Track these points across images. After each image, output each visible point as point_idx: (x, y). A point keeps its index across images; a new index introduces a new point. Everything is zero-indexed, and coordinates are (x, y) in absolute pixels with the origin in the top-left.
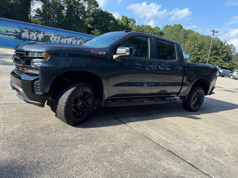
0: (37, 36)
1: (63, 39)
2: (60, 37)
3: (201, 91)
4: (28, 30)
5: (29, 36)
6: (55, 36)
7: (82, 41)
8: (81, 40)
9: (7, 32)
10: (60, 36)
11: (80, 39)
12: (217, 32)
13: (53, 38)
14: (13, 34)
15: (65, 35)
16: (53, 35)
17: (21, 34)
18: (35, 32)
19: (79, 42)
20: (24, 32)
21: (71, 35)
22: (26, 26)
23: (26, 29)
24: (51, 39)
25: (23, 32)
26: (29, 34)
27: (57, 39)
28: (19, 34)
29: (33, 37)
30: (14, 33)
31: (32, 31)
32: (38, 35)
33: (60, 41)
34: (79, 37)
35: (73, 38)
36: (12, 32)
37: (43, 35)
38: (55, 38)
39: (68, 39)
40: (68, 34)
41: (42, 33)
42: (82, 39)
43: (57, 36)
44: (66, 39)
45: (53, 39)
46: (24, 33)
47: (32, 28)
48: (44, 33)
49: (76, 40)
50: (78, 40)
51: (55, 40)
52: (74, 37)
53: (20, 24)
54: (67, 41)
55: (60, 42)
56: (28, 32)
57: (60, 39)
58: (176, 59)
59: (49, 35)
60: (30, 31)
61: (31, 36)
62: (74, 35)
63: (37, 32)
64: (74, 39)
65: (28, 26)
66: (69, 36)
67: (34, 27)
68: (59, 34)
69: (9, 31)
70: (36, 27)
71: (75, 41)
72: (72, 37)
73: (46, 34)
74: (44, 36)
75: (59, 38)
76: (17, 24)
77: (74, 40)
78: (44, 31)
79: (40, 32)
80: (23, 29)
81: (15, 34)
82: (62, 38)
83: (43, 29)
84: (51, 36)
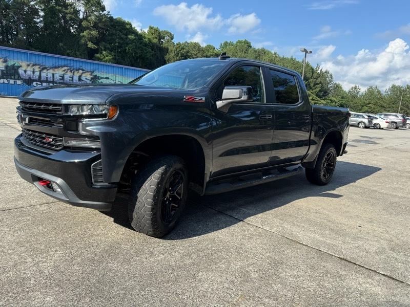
1: (45, 71)
2: (39, 68)
3: (332, 150)
6: (28, 65)
7: (83, 73)
8: (81, 72)
10: (38, 66)
11: (78, 70)
12: (311, 52)
13: (24, 69)
15: (48, 63)
16: (24, 64)
19: (77, 75)
21: (63, 63)
24: (21, 71)
27: (34, 72)
33: (40, 74)
34: (77, 65)
35: (66, 68)
37: (4, 64)
38: (30, 69)
39: (56, 70)
40: (54, 62)
41: (1, 60)
42: (83, 70)
43: (33, 65)
44: (51, 71)
45: (25, 71)
48: (5, 61)
49: (71, 71)
50: (76, 72)
51: (29, 73)
52: (68, 66)
54: (53, 75)
55: (40, 76)
57: (40, 71)
58: (300, 101)
59: (16, 65)
62: (66, 63)
64: (68, 70)
66: (57, 64)
68: (37, 62)
71: (70, 74)
72: (62, 67)
73: (10, 63)
74: (7, 67)
75: (37, 69)
77: (67, 72)
78: (4, 56)
82: (43, 69)
83: (4, 52)
84: (21, 66)
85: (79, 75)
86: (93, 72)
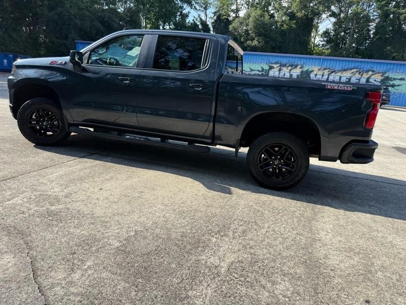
0: (291, 73)
1: (333, 74)
2: (329, 71)
4: (278, 65)
5: (279, 73)
6: (319, 70)
7: (373, 74)
8: (370, 73)
9: (252, 70)
10: (328, 70)
11: (367, 72)
13: (315, 73)
14: (258, 73)
15: (338, 66)
16: (316, 69)
17: (268, 72)
18: (288, 66)
19: (365, 76)
20: (274, 68)
21: (353, 65)
22: (276, 60)
23: (276, 63)
24: (312, 75)
25: (271, 68)
26: (280, 70)
27: (323, 75)
28: (265, 72)
29: (284, 75)
30: (259, 71)
31: (285, 65)
32: (292, 71)
33: (328, 77)
34: (368, 67)
35: (355, 70)
36: (258, 70)
37: (301, 70)
38: (321, 73)
39: (344, 73)
40: (344, 65)
41: (299, 67)
42: (373, 71)
43: (324, 70)
44: (339, 74)
45: (316, 75)
46: (273, 70)
47: (284, 61)
48: (302, 67)
49: (360, 73)
50: (365, 74)
51: (319, 77)
52: (357, 68)
53: (269, 57)
54: (340, 77)
55: (328, 79)
56: (279, 68)
57: (329, 75)
59: (310, 70)
60: (282, 65)
61: (282, 74)
62: (356, 64)
63: (292, 66)
64: (357, 72)
65: (279, 60)
66: (346, 67)
67: (288, 59)
68: (328, 67)
69: (253, 69)
70: (291, 59)
71: (358, 76)
72: (351, 69)
73: (305, 69)
74: (302, 72)
75: (326, 72)
76: (266, 58)
77: (355, 74)
78: (302, 63)
79: (296, 66)
80: (272, 64)
81: (260, 73)
82: (332, 72)
83: (302, 60)
84: (313, 71)
85: (367, 76)
86: (385, 73)
